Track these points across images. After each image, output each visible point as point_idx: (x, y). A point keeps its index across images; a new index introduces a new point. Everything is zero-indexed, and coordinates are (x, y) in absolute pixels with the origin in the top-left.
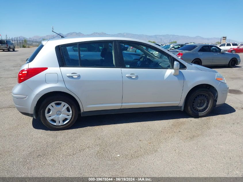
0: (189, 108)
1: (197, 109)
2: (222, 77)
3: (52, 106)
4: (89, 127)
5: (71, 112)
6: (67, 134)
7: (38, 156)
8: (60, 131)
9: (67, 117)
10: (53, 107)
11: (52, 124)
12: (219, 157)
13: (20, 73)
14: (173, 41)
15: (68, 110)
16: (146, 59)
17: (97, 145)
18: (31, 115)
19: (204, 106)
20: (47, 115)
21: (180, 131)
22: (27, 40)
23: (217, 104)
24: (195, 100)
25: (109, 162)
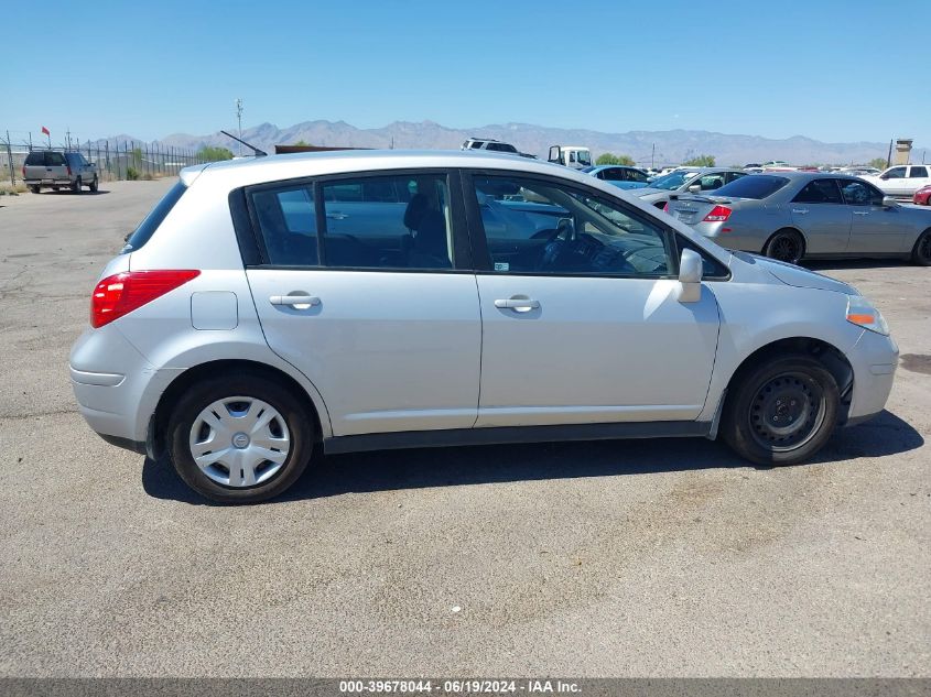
0: (738, 429)
1: (771, 433)
2: (871, 311)
3: (215, 413)
4: (350, 495)
5: (286, 439)
6: (272, 520)
7: (158, 601)
8: (244, 508)
9: (271, 456)
10: (219, 418)
11: (215, 482)
12: (845, 627)
13: (98, 290)
14: (698, 154)
15: (275, 430)
16: (580, 237)
17: (380, 566)
18: (137, 447)
19: (800, 423)
20: (195, 447)
21: (698, 520)
22: (144, 149)
23: (851, 413)
24: (762, 398)
25: (420, 634)
